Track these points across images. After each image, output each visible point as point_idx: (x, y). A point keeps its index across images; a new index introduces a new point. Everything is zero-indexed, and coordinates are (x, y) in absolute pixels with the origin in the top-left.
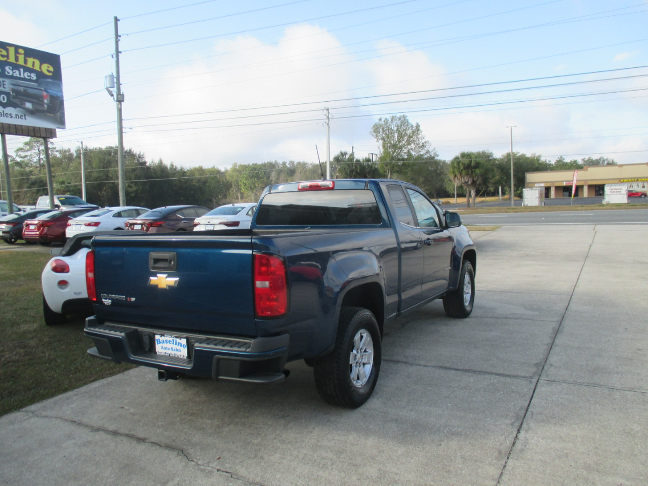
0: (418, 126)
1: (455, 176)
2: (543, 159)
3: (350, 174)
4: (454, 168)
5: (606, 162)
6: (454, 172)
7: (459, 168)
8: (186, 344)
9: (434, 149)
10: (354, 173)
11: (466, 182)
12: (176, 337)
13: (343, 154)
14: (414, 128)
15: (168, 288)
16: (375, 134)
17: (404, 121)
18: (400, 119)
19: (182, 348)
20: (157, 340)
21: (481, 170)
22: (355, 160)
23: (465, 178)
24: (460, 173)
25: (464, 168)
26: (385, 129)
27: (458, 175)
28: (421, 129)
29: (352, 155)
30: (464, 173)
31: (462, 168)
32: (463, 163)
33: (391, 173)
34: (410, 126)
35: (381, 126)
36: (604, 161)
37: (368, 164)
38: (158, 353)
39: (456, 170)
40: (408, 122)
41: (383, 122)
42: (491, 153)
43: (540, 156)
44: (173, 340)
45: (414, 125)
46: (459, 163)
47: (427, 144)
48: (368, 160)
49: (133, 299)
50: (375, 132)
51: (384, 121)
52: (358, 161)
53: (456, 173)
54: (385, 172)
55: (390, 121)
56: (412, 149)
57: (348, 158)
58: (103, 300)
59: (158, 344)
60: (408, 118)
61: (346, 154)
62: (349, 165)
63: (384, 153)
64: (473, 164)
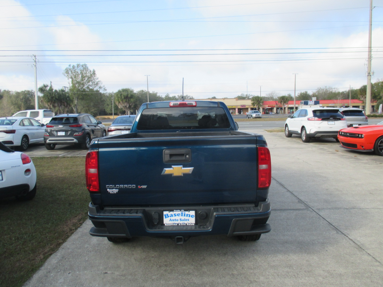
0: (94, 72)
1: (119, 102)
2: (158, 95)
3: (51, 99)
4: (118, 97)
5: (189, 98)
6: (118, 100)
7: (121, 98)
8: (194, 215)
9: (104, 86)
10: (54, 99)
11: (125, 106)
12: (185, 210)
13: (45, 86)
14: (92, 72)
15: (182, 175)
16: (66, 75)
17: (85, 67)
18: (82, 66)
19: (190, 218)
20: (165, 215)
21: (134, 100)
22: (54, 91)
23: (125, 104)
24: (122, 101)
25: (125, 98)
26: (73, 71)
27: (121, 102)
28: (96, 73)
29: (51, 87)
30: (124, 100)
31: (123, 98)
32: (123, 95)
33: (77, 99)
34: (89, 71)
35: (70, 69)
36: (188, 97)
37: (63, 93)
38: (166, 225)
39: (120, 99)
40: (88, 68)
41: (71, 67)
42: (133, 90)
43: (157, 93)
44: (182, 213)
45: (92, 70)
46: (121, 95)
47: (99, 83)
48: (63, 91)
49: (145, 187)
50: (66, 73)
51: (73, 66)
52: (56, 91)
53: (120, 101)
54: (73, 98)
55: (76, 67)
56: (90, 85)
57: (49, 89)
58: (108, 190)
59: (166, 217)
60: (88, 66)
61: (47, 86)
62: (50, 93)
63: (72, 87)
64: (129, 96)
